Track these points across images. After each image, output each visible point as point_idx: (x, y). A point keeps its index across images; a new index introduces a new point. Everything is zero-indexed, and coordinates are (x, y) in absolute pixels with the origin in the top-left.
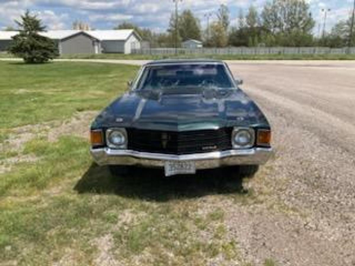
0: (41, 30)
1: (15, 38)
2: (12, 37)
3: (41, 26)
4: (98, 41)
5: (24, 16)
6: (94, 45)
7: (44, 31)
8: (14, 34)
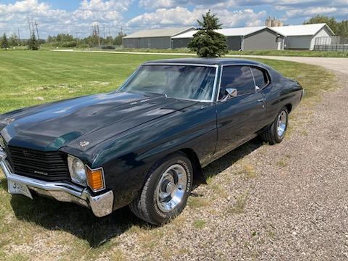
0: (217, 28)
1: (195, 35)
2: (193, 35)
3: (218, 24)
4: (282, 37)
5: (205, 16)
6: (277, 41)
7: (219, 28)
8: (195, 32)
